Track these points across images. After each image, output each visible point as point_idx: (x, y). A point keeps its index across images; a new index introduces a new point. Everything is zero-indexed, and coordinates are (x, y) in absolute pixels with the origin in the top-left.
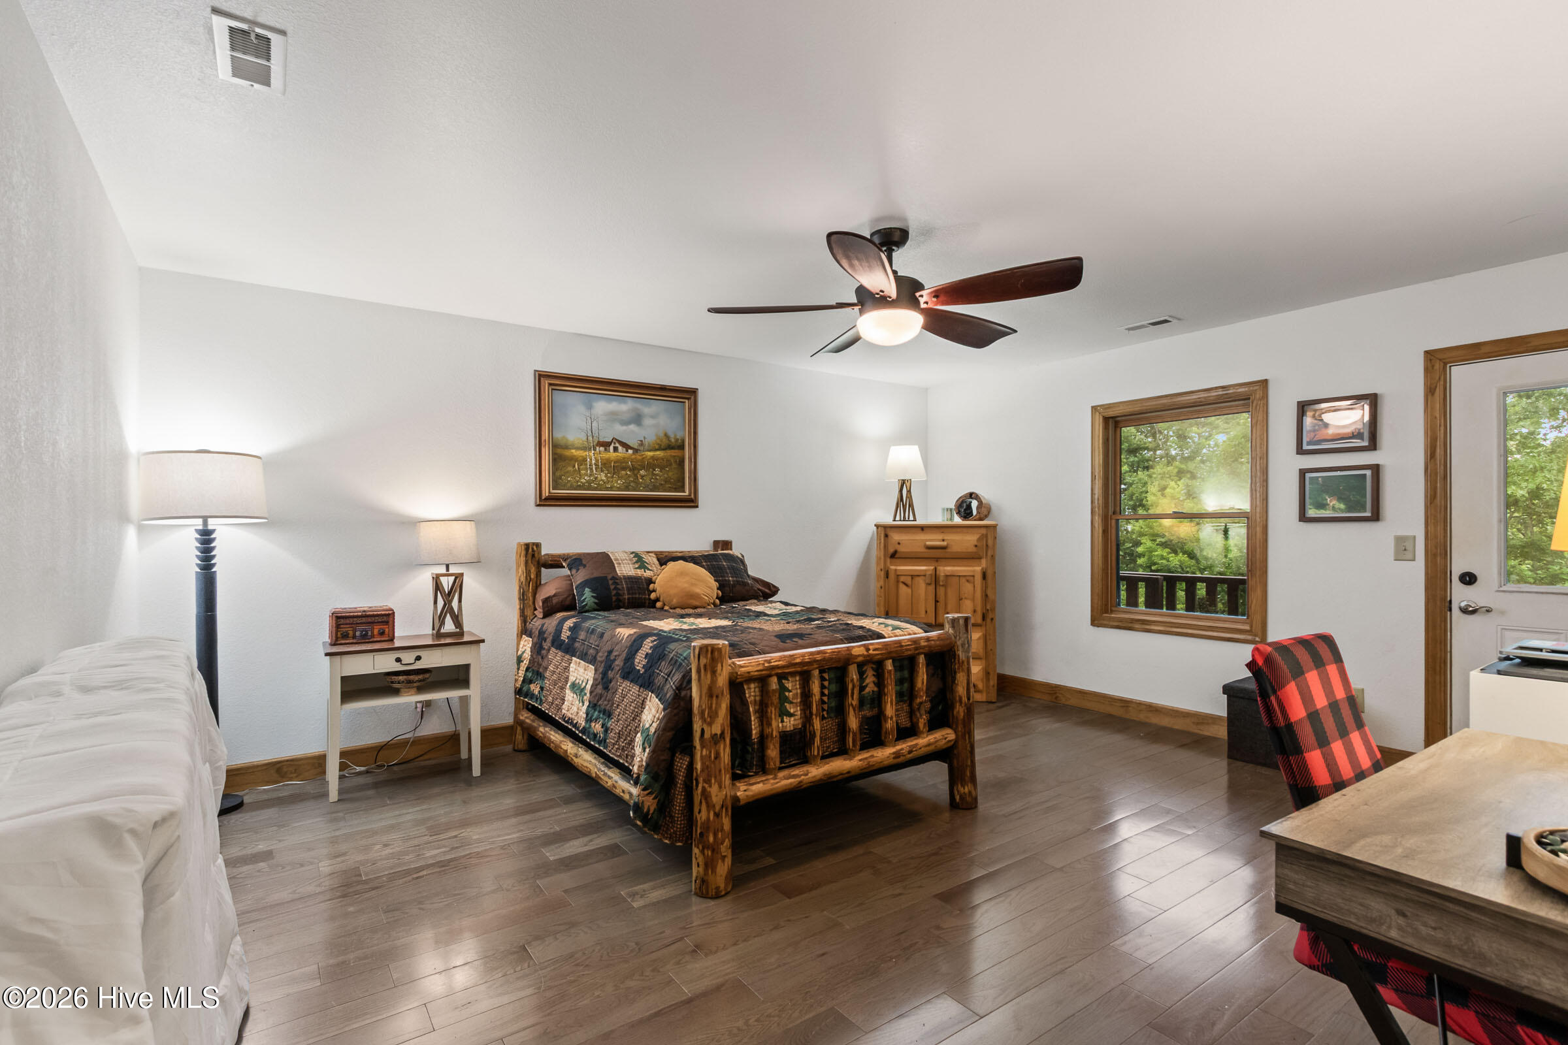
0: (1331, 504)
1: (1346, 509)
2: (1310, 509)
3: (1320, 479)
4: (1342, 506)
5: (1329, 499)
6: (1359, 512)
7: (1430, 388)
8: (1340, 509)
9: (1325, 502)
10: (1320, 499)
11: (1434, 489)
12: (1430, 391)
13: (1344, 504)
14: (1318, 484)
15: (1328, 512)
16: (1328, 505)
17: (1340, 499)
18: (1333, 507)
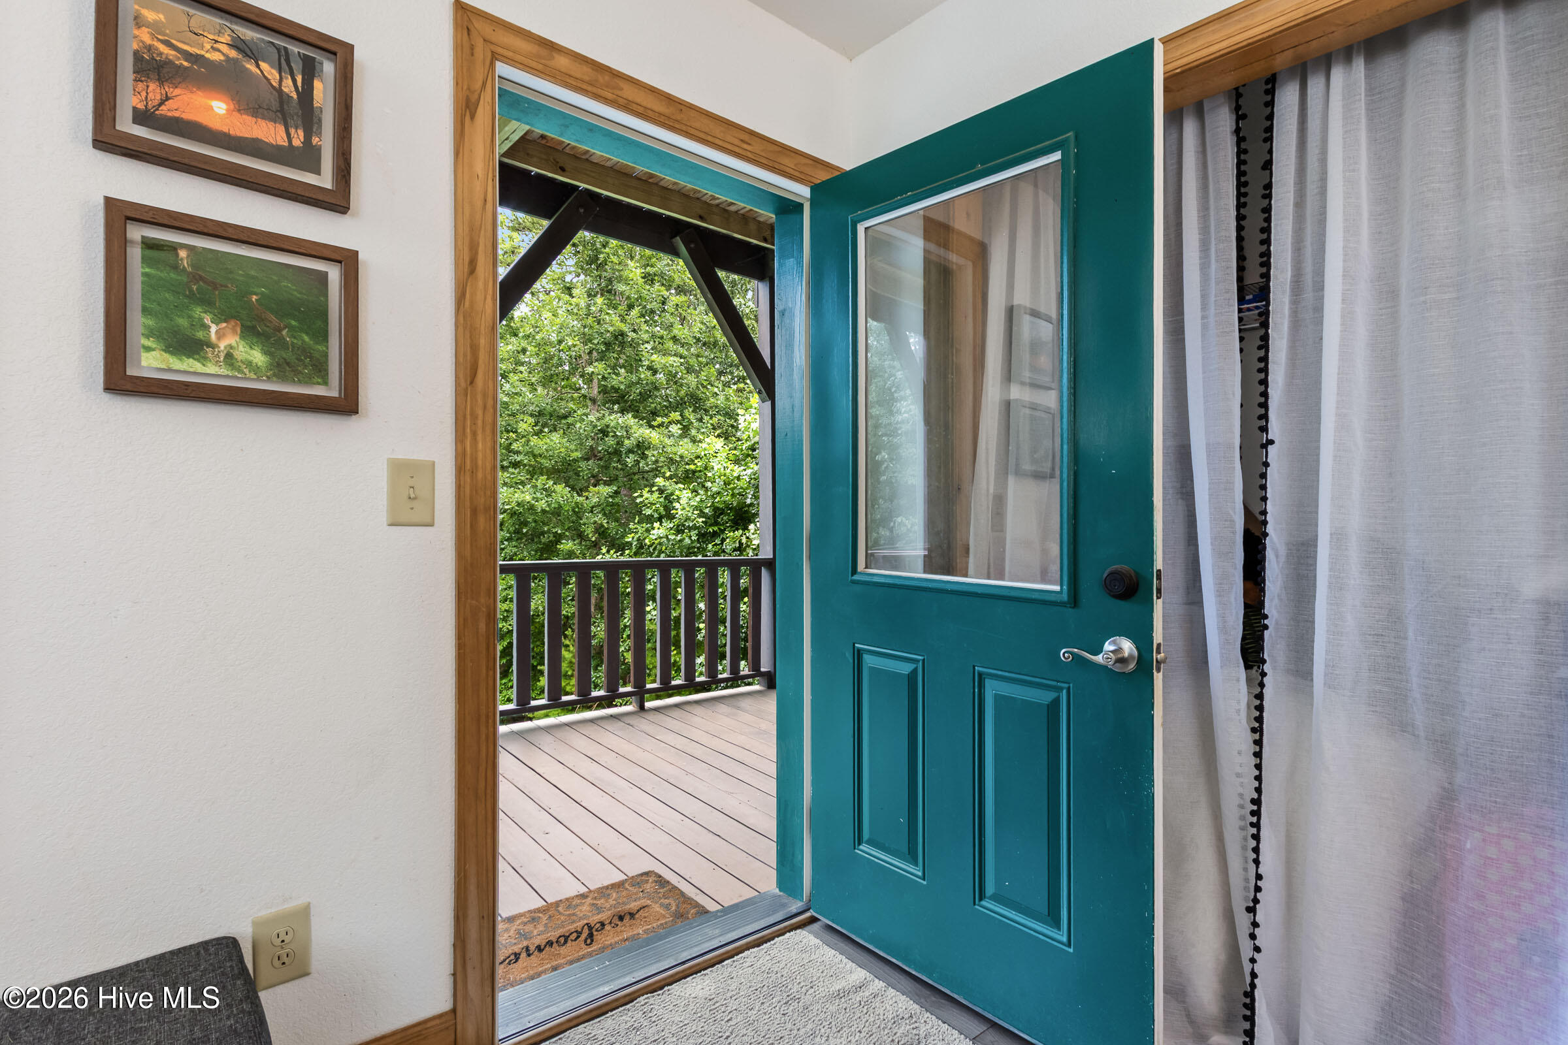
0: (222, 345)
1: (270, 367)
2: (148, 349)
3: (183, 254)
4: (258, 357)
5: (214, 328)
6: (308, 381)
7: (468, 100)
8: (249, 364)
9: (200, 335)
10: (183, 322)
11: (474, 348)
12: (467, 106)
13: (265, 353)
14: (175, 267)
15: (211, 369)
16: (213, 346)
17: (252, 331)
18: (229, 356)
